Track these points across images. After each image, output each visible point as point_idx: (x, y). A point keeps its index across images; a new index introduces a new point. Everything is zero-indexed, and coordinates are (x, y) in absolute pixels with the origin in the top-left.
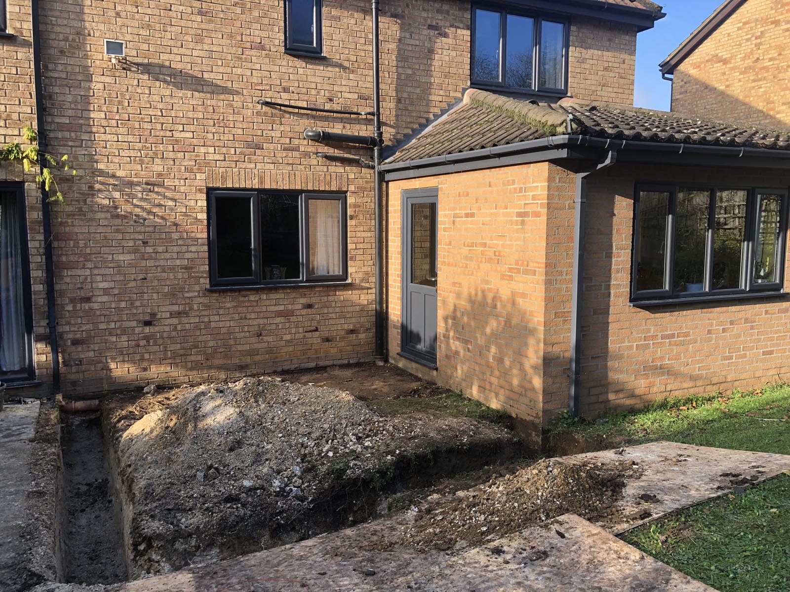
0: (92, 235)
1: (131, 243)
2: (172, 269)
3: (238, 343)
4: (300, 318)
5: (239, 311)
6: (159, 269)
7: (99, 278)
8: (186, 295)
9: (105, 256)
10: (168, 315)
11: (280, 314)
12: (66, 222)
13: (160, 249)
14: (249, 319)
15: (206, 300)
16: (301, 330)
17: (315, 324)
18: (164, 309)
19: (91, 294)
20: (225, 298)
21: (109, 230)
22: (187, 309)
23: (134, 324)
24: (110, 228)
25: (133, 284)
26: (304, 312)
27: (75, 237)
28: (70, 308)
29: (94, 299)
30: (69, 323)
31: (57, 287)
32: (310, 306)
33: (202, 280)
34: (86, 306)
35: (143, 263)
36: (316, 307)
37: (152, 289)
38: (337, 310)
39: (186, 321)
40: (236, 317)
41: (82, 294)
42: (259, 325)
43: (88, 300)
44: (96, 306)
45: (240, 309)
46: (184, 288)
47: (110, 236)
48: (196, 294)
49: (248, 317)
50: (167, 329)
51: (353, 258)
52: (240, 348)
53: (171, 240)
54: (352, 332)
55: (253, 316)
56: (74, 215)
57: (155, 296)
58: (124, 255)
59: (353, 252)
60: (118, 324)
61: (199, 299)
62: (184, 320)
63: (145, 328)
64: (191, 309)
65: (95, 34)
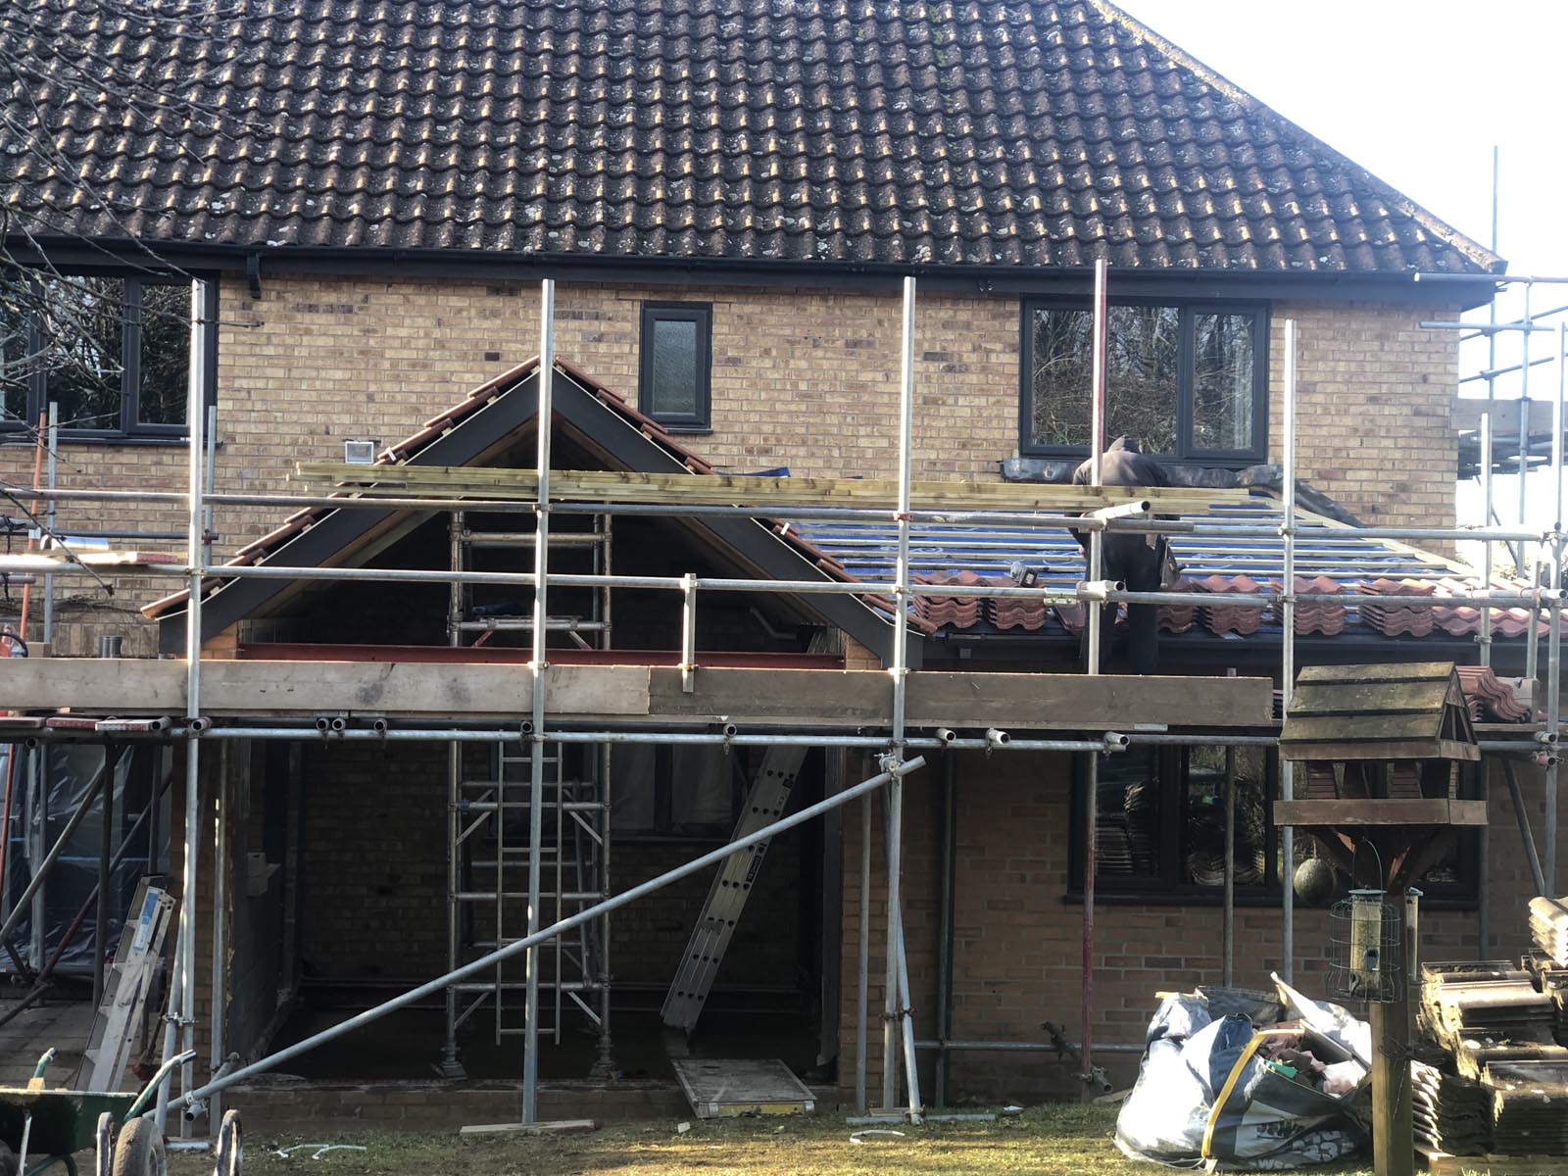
4: (649, 903)
6: (409, 801)
16: (649, 925)
17: (676, 916)
18: (411, 868)
23: (364, 891)
37: (396, 834)
50: (415, 903)
60: (338, 890)
63: (380, 898)
65: (336, 431)
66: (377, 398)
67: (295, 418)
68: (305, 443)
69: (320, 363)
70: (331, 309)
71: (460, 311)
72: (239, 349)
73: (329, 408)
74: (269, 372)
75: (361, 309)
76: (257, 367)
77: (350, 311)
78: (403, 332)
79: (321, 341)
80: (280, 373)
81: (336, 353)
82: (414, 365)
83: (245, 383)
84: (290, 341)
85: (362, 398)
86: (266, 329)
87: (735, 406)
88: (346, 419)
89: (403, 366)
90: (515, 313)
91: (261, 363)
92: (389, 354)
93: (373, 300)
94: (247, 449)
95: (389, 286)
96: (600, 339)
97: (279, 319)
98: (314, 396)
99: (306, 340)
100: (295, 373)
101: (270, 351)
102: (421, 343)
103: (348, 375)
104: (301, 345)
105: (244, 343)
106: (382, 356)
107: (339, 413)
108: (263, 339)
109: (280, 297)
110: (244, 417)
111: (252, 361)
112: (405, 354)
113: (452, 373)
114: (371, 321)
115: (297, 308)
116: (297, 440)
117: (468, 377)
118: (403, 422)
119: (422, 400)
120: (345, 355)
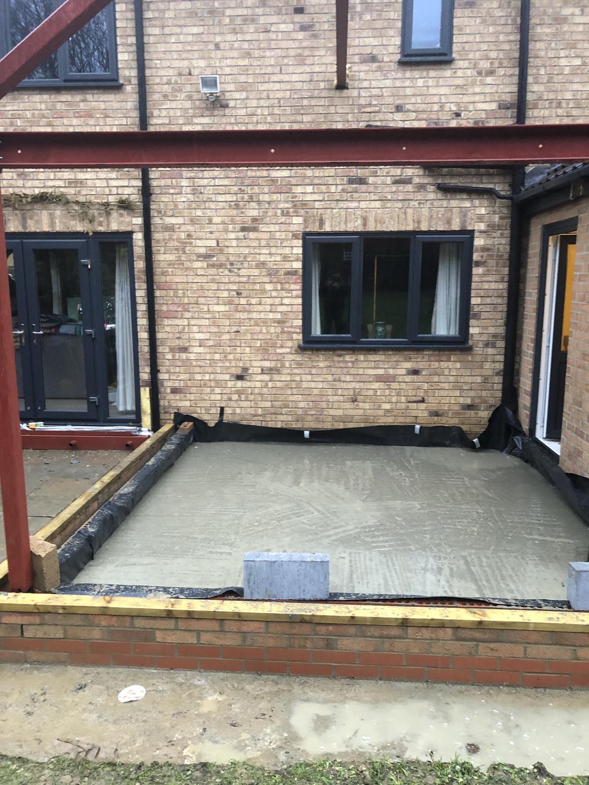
0: (190, 285)
1: (226, 294)
2: (265, 322)
3: (330, 407)
4: (403, 386)
5: (333, 373)
6: (252, 322)
7: (195, 329)
8: (279, 351)
9: (202, 306)
10: (260, 371)
11: (379, 379)
12: (167, 271)
13: (254, 301)
14: (344, 382)
15: (298, 358)
16: (403, 399)
17: (421, 393)
18: (255, 364)
19: (188, 344)
20: (318, 356)
21: (204, 279)
22: (279, 366)
23: (227, 377)
24: (206, 277)
25: (226, 337)
26: (408, 378)
27: (174, 287)
28: (169, 356)
29: (191, 350)
30: (168, 372)
31: (159, 336)
32: (415, 372)
33: (295, 336)
34: (184, 356)
35: (238, 315)
36: (424, 373)
37: (245, 343)
38: (451, 379)
39: (278, 379)
40: (330, 378)
41: (181, 343)
42: (354, 389)
43: (185, 350)
44: (192, 356)
45: (333, 369)
46: (276, 343)
47: (206, 286)
48: (288, 350)
49: (343, 378)
50: (258, 384)
51: (477, 316)
52: (332, 412)
53: (264, 291)
54: (470, 407)
55: (348, 378)
56: (174, 264)
57: (248, 350)
58: (219, 306)
59: (476, 309)
60: (212, 376)
61: (290, 356)
62: (276, 377)
63: (237, 381)
64: (283, 366)
65: (195, 72)
66: (222, 46)
67: (168, 64)
68: (176, 83)
69: (182, 22)
73: (190, 56)
79: (183, 5)
80: (156, 31)
81: (192, 14)
82: (246, 20)
84: (162, 6)
85: (212, 47)
87: (471, 38)
88: (202, 63)
89: (239, 21)
92: (228, 12)
98: (180, 47)
99: (172, 5)
100: (167, 30)
102: (250, 3)
103: (201, 29)
104: (169, 9)
106: (224, 15)
107: (197, 59)
108: (145, 6)
112: (240, 12)
113: (271, 24)
116: (170, 80)
117: (283, 27)
118: (239, 63)
119: (252, 47)
120: (199, 15)
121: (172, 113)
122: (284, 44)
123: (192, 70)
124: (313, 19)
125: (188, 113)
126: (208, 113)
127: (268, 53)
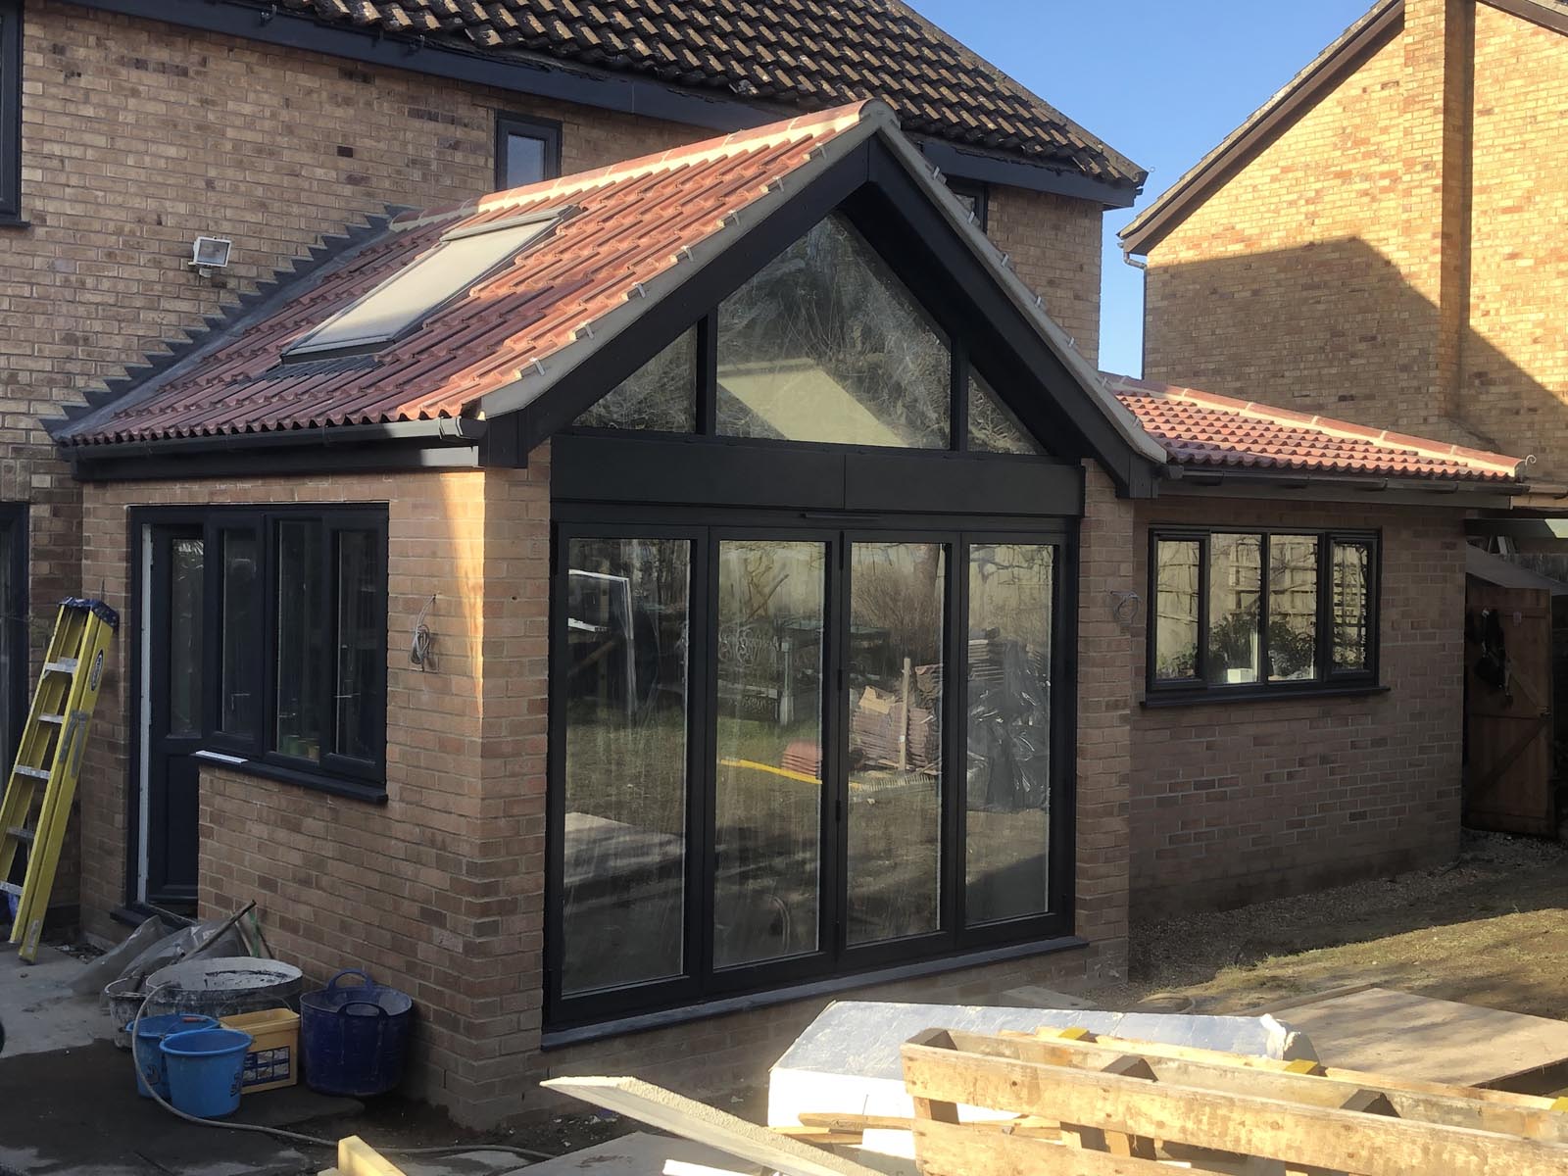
65: (169, 221)
66: (218, 184)
67: (120, 199)
68: (132, 233)
69: (150, 134)
70: (163, 68)
71: (310, 92)
72: (49, 104)
73: (160, 193)
74: (88, 138)
75: (198, 73)
76: (72, 130)
77: (184, 73)
78: (247, 109)
79: (151, 107)
80: (101, 141)
81: (169, 124)
82: (260, 150)
83: (57, 149)
84: (113, 101)
85: (202, 184)
86: (83, 82)
88: (182, 208)
89: (247, 150)
90: (369, 104)
91: (77, 124)
92: (230, 133)
93: (211, 64)
94: (60, 234)
95: (231, 50)
96: (456, 146)
97: (100, 72)
98: (143, 175)
99: (132, 102)
100: (120, 144)
101: (89, 111)
102: (267, 125)
103: (183, 152)
104: (126, 109)
105: (54, 97)
106: (223, 135)
107: (173, 200)
108: (80, 95)
109: (99, 43)
110: (55, 191)
111: (65, 121)
112: (249, 136)
113: (302, 165)
114: (209, 91)
115: (122, 61)
116: (122, 229)
117: (320, 172)
118: (248, 219)
119: (269, 194)
120: (180, 128)
121: (121, 286)
122: (321, 199)
123: (164, 219)
124: (368, 169)
125: (152, 290)
126: (188, 294)
127: (295, 210)
